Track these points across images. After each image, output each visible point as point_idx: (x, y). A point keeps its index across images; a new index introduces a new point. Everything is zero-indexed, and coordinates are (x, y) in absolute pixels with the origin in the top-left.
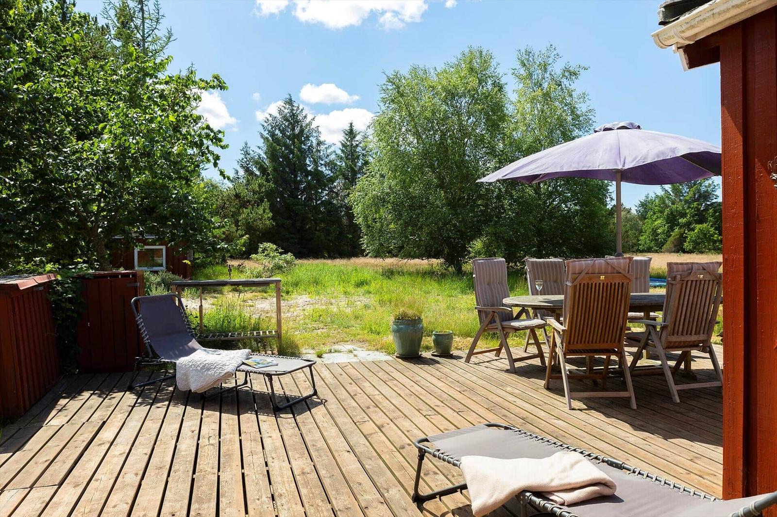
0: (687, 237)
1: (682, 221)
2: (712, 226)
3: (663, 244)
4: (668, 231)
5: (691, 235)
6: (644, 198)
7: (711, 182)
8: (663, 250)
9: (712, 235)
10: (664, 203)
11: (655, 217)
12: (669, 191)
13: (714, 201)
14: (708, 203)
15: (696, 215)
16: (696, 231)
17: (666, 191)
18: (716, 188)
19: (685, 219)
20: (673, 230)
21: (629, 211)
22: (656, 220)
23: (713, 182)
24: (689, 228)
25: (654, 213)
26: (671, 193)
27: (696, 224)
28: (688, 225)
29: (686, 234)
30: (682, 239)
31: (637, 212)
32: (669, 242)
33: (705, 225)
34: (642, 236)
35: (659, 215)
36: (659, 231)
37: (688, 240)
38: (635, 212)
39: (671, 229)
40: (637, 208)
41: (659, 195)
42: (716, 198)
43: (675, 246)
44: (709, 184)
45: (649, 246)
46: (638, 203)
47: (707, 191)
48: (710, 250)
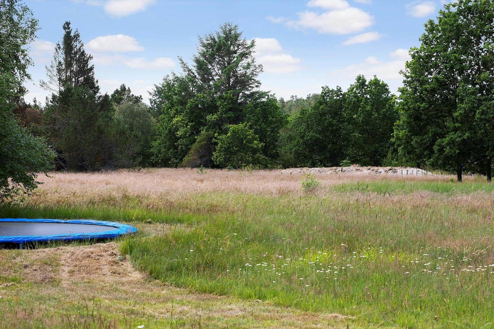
0: (216, 144)
1: (211, 118)
2: (251, 127)
3: (185, 153)
4: (193, 133)
5: (223, 139)
6: (162, 82)
7: (250, 61)
8: (183, 163)
9: (251, 141)
10: (186, 89)
11: (173, 112)
12: (194, 71)
13: (255, 89)
14: (247, 92)
15: (230, 109)
16: (229, 134)
17: (189, 70)
18: (257, 70)
19: (215, 116)
20: (198, 132)
21: (137, 100)
22: (174, 117)
23: (253, 62)
24: (220, 129)
25: (173, 105)
26: (196, 74)
27: (230, 124)
28: (218, 126)
29: (216, 138)
30: (210, 145)
31: (151, 102)
32: (192, 151)
33: (241, 126)
34: (155, 140)
35: (179, 108)
36: (179, 133)
37: (218, 148)
38: (148, 104)
39: (196, 131)
40: (151, 97)
41: (179, 76)
42: (257, 86)
43: (201, 157)
44: (249, 64)
45: (164, 156)
46: (152, 89)
47: (244, 75)
48: (248, 163)
